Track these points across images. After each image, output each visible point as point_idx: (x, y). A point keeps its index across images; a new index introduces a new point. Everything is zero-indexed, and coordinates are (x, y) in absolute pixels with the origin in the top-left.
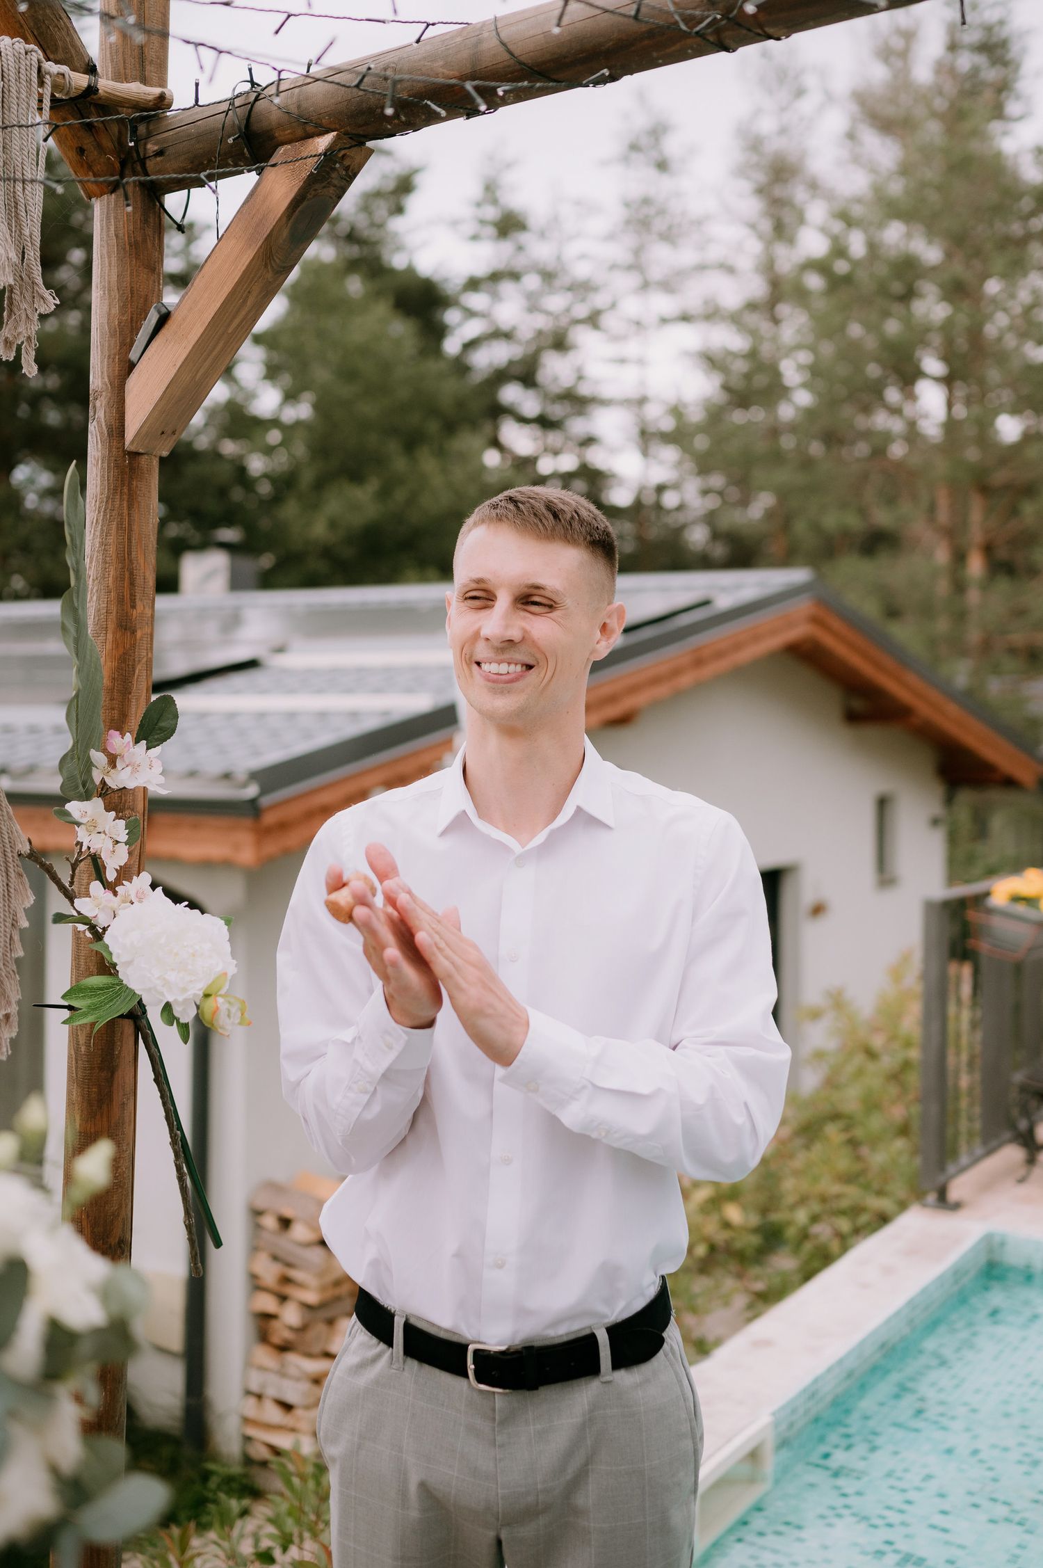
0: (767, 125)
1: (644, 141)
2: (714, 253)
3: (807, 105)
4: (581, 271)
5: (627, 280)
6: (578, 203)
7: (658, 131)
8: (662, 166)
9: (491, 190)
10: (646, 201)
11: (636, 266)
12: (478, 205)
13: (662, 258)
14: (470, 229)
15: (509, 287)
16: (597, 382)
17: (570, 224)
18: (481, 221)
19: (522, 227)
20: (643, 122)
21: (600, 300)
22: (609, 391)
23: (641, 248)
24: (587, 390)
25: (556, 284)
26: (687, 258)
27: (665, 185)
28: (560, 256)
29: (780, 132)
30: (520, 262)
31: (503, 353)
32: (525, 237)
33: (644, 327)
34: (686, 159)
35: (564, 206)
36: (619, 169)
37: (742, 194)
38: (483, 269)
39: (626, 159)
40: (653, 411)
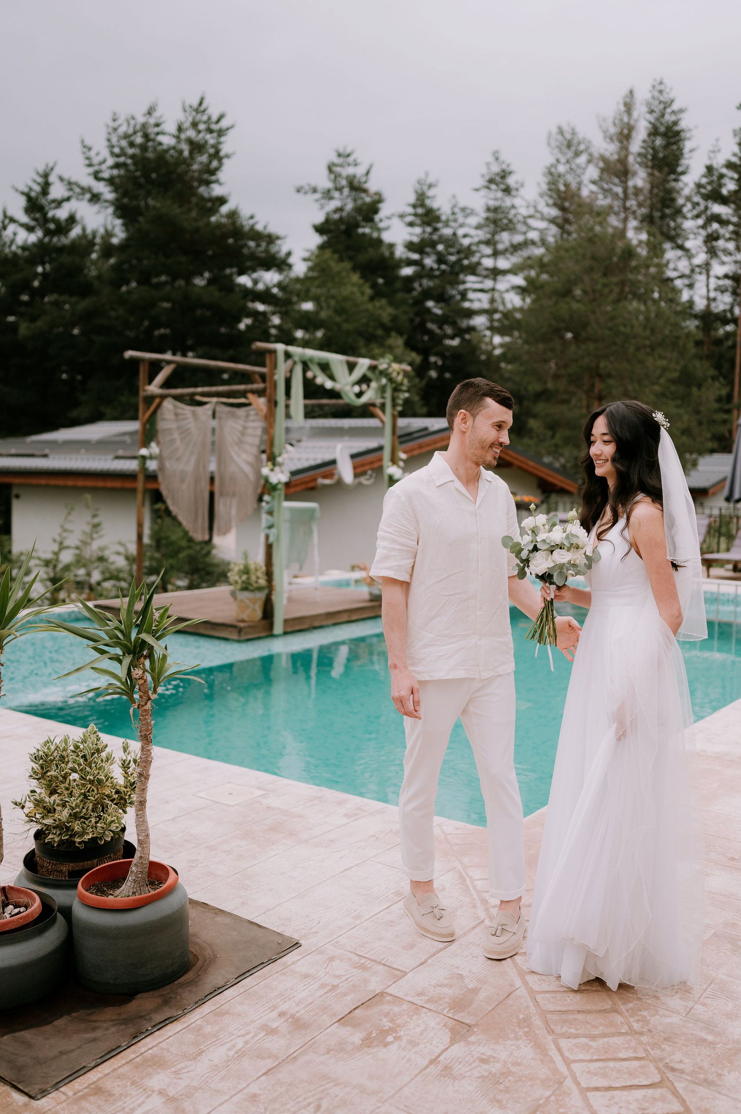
0: (561, 169)
1: (498, 179)
2: (533, 235)
3: (582, 159)
4: (466, 242)
5: (488, 250)
6: (463, 210)
7: (504, 175)
8: (507, 190)
9: (421, 199)
10: (496, 210)
11: (491, 242)
12: (414, 206)
13: (505, 239)
14: (410, 219)
15: (428, 250)
16: (471, 301)
17: (461, 219)
18: (416, 215)
19: (438, 219)
20: (496, 169)
21: (475, 259)
22: (476, 306)
23: (494, 234)
24: (466, 305)
25: (452, 250)
26: (518, 239)
27: (508, 201)
28: (454, 234)
29: (567, 172)
30: (435, 237)
31: (426, 283)
32: (439, 225)
33: (495, 273)
34: (517, 190)
35: (456, 210)
36: (484, 192)
37: (548, 205)
38: (416, 239)
39: (488, 188)
40: (497, 316)
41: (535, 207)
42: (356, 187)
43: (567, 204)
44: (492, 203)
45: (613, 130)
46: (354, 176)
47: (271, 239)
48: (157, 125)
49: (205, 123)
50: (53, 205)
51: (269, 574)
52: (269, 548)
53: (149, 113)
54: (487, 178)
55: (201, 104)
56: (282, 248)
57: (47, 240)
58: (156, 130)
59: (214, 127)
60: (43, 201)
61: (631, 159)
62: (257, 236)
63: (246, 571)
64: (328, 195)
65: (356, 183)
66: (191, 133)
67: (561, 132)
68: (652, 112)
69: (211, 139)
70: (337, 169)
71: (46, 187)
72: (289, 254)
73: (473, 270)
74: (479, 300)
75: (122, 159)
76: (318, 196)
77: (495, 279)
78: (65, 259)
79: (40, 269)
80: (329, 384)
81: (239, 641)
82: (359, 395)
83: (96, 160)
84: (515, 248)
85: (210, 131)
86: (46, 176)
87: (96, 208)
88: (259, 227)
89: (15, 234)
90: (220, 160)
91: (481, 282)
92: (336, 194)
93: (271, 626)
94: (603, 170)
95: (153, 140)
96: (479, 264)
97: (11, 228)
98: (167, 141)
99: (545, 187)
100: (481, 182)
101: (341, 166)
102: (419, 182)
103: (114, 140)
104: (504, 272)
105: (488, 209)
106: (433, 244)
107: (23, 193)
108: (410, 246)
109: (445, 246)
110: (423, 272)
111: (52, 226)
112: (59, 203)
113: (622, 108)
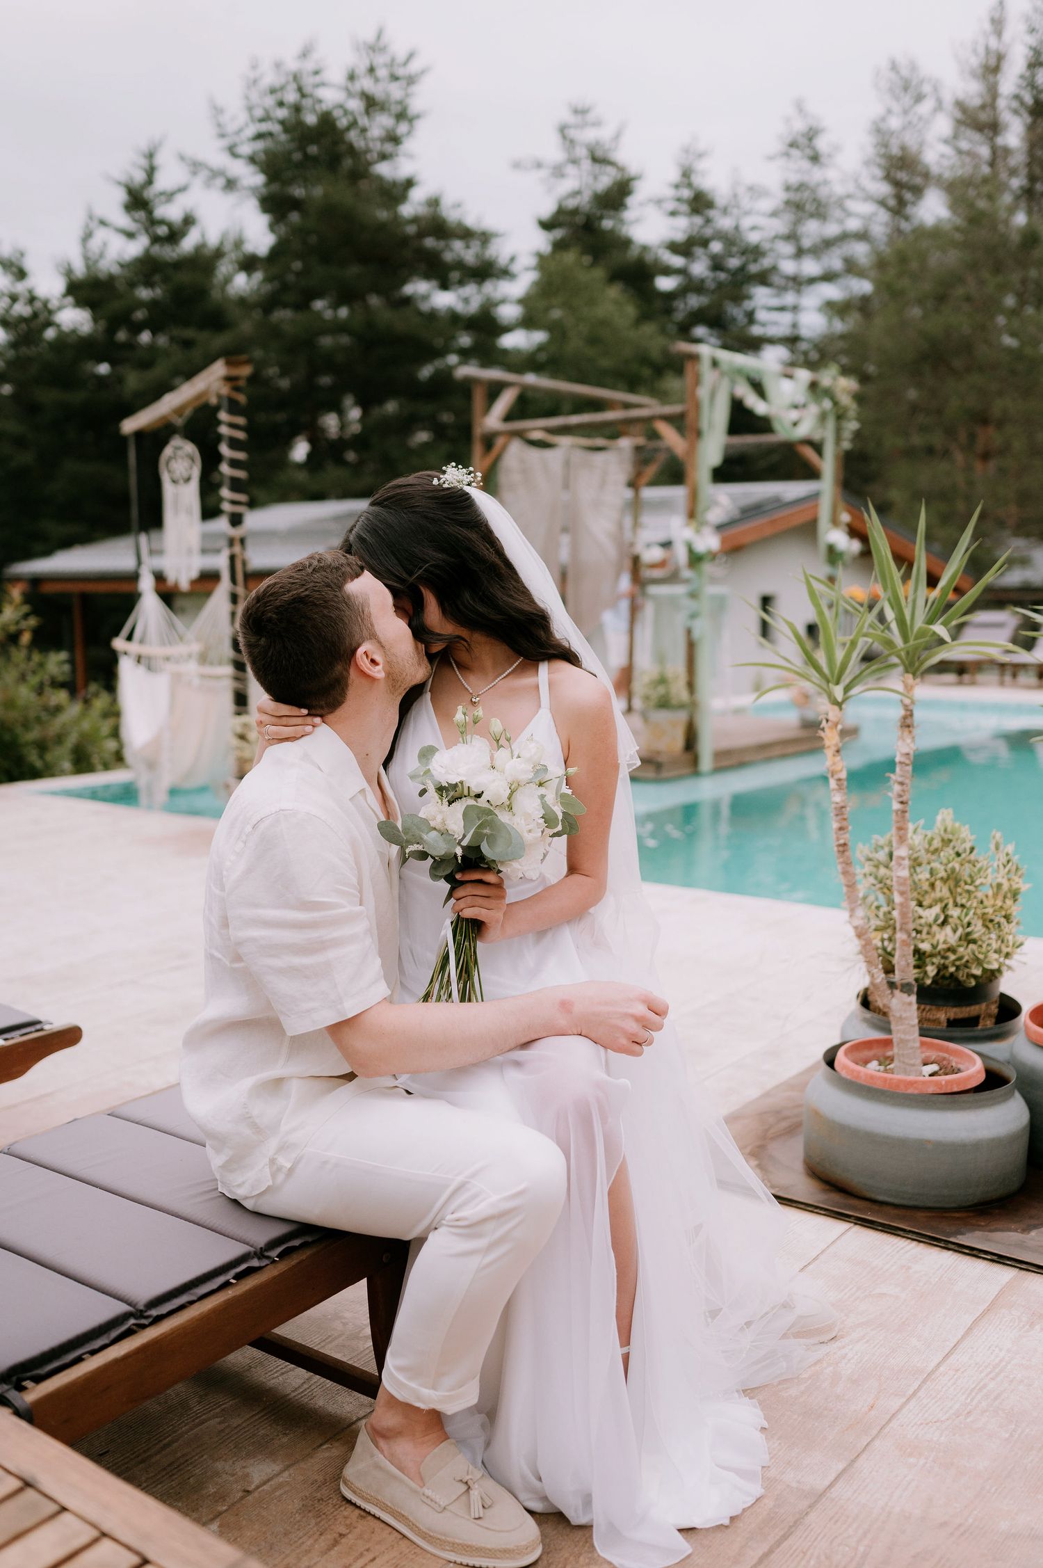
0: (895, 123)
1: (803, 141)
2: (853, 225)
3: (926, 107)
4: (753, 238)
5: (787, 249)
6: (751, 189)
7: (811, 134)
8: (815, 158)
9: (687, 174)
10: (801, 187)
11: (792, 237)
12: (677, 186)
13: (812, 230)
14: (671, 206)
15: (699, 251)
16: (764, 325)
17: (746, 202)
18: (679, 200)
19: (710, 204)
20: (799, 126)
21: (766, 262)
22: (772, 331)
23: (797, 222)
24: (756, 330)
25: (735, 249)
26: (832, 230)
27: (816, 175)
28: (737, 228)
29: (904, 128)
30: (708, 232)
31: (694, 301)
32: (712, 213)
33: (798, 283)
34: (830, 156)
35: (741, 191)
36: (781, 162)
37: (874, 178)
38: (680, 237)
39: (787, 155)
40: (803, 346)
41: (856, 181)
42: (599, 159)
43: (902, 176)
44: (794, 179)
45: (975, 62)
46: (598, 143)
47: (485, 238)
48: (316, 73)
49: (386, 65)
50: (163, 198)
51: (691, 686)
52: (691, 646)
53: (305, 54)
54: (788, 140)
55: (379, 37)
56: (500, 251)
57: (156, 250)
58: (317, 79)
59: (401, 72)
60: (149, 193)
61: (1002, 103)
62: (466, 234)
63: (662, 681)
64: (558, 172)
65: (599, 154)
66: (366, 84)
67: (894, 67)
68: (1032, 30)
69: (396, 91)
70: (572, 133)
71: (151, 172)
72: (512, 259)
73: (763, 279)
74: (775, 323)
75: (265, 127)
76: (544, 173)
77: (798, 291)
78: (183, 277)
79: (144, 293)
80: (759, 407)
81: (657, 781)
82: (795, 424)
83: (231, 128)
84: (829, 243)
85: (395, 78)
86: (150, 156)
87: (231, 198)
88: (470, 221)
89: (105, 244)
90: (411, 120)
91: (778, 295)
92: (571, 170)
93: (695, 761)
94: (959, 123)
95: (311, 96)
96: (774, 269)
97: (101, 235)
98: (331, 96)
99: (870, 151)
100: (777, 146)
101: (577, 127)
102: (687, 151)
103: (255, 97)
104: (812, 281)
105: (788, 188)
106: (705, 243)
107: (119, 183)
108: (674, 248)
109: (725, 244)
110: (692, 286)
111: (162, 231)
112: (169, 196)
113: (987, 26)
